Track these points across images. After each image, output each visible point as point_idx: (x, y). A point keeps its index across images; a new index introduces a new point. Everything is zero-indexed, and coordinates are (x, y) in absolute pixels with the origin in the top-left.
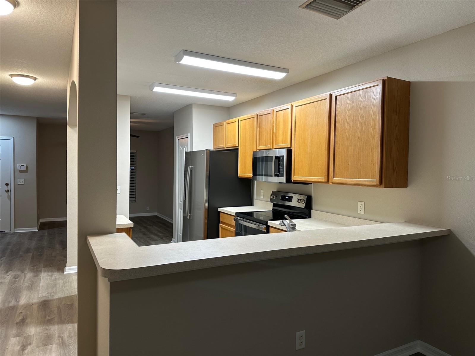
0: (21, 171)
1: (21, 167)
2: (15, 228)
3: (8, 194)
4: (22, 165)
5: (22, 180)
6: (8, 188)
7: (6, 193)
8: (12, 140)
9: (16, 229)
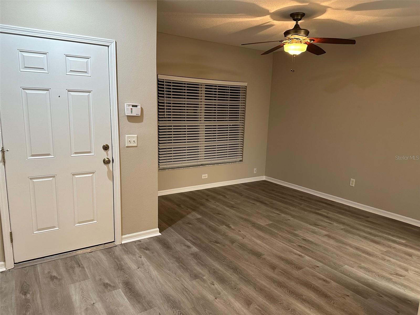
0: (131, 119)
1: (131, 109)
2: (122, 235)
3: (108, 168)
4: (133, 106)
5: (134, 138)
6: (108, 155)
7: (105, 167)
8: (113, 46)
9: (124, 236)
